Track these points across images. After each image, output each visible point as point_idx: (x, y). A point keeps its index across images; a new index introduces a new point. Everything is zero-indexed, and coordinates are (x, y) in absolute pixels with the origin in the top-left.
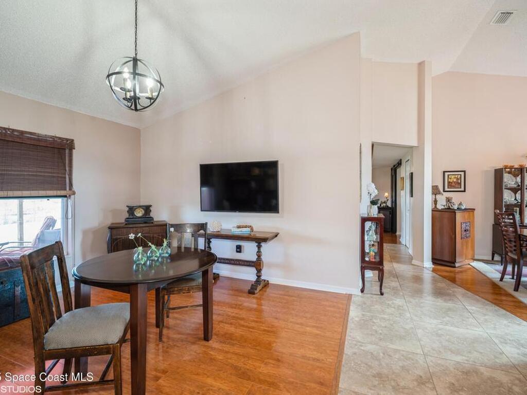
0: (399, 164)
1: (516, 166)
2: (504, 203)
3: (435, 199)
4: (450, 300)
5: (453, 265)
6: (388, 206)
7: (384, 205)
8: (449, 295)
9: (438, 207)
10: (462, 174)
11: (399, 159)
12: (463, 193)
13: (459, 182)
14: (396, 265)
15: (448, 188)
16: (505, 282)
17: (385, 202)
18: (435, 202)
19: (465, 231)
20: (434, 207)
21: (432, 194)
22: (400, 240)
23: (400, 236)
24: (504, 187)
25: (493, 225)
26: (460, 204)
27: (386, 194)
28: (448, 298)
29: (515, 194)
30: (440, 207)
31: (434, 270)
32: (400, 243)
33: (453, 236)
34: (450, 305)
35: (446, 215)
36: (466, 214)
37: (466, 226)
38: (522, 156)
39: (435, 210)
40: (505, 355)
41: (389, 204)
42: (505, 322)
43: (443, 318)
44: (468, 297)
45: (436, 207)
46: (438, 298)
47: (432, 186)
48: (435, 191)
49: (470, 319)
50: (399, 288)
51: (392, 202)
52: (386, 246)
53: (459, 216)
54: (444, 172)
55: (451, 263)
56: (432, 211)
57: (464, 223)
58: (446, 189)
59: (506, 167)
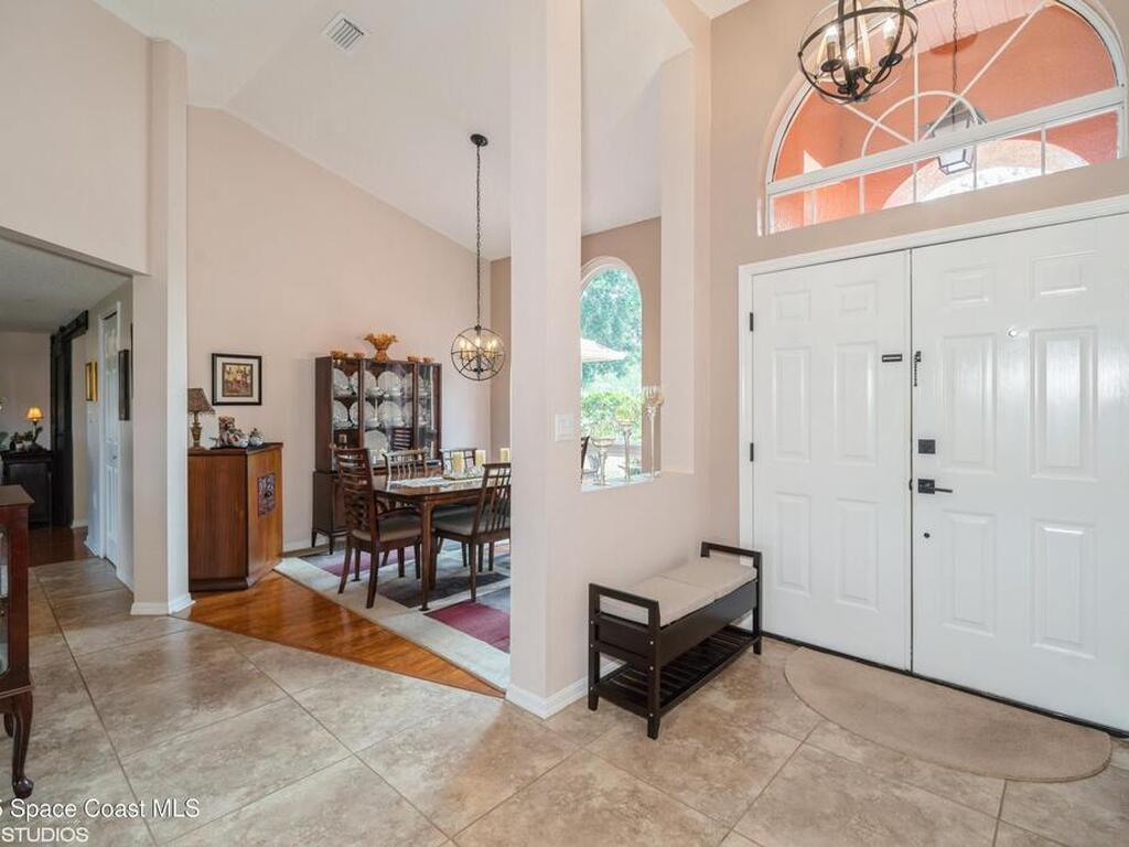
0: (81, 324)
1: (350, 356)
2: (333, 429)
3: (196, 424)
4: (253, 697)
5: (241, 584)
6: (40, 449)
7: (28, 444)
8: (246, 680)
9: (202, 445)
10: (255, 363)
11: (81, 308)
12: (257, 407)
13: (249, 381)
14: (76, 639)
15: (223, 396)
16: (349, 592)
17: (28, 437)
18: (196, 431)
19: (266, 495)
20: (192, 445)
21: (189, 411)
22: (87, 543)
23: (84, 532)
24: (332, 397)
25: (314, 474)
26: (254, 434)
27: (35, 413)
28: (247, 691)
29: (348, 409)
30: (207, 443)
31: (195, 615)
32: (86, 554)
33: (242, 513)
34: (257, 712)
35: (224, 463)
36: (267, 456)
37: (268, 484)
38: (358, 338)
39: (195, 454)
40: (409, 802)
41: (45, 441)
42: (377, 698)
43: (250, 770)
44: (294, 665)
45: (196, 445)
46: (224, 704)
47: (189, 390)
48: (197, 403)
49: (314, 733)
50: (96, 727)
51: (55, 435)
52: (36, 576)
53: (252, 461)
54: (214, 356)
55: (238, 580)
56: (189, 455)
57: (263, 478)
58: (220, 398)
59: (336, 356)
